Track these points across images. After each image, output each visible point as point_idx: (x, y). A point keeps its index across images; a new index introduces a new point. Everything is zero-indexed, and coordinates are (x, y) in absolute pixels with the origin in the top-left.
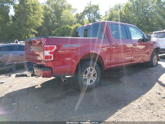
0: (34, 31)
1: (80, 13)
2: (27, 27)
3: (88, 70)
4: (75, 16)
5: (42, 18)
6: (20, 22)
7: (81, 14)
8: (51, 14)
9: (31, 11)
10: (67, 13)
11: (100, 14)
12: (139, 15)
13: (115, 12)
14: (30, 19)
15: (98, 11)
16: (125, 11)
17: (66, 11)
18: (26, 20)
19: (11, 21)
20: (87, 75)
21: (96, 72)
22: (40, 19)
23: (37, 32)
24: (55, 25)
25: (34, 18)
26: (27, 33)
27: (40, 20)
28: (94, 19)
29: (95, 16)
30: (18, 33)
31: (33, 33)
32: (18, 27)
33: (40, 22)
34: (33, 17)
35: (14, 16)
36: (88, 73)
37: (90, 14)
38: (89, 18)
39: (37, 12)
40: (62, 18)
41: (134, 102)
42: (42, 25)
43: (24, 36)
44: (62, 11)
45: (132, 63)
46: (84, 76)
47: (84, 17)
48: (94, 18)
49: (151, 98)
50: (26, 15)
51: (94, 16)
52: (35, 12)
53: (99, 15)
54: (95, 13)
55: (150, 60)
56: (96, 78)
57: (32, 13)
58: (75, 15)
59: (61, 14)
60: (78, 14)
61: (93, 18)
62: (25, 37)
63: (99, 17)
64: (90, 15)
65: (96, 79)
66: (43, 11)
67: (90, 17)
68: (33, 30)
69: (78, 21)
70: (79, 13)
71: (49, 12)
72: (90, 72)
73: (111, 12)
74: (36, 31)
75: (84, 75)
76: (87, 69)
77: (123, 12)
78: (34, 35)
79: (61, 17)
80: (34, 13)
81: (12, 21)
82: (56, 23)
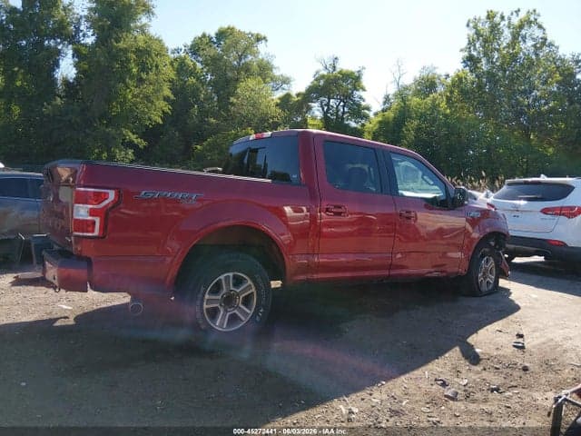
0: (133, 137)
1: (298, 95)
2: (111, 122)
3: (223, 282)
4: (279, 101)
5: (166, 99)
6: (89, 104)
7: (299, 98)
8: (198, 89)
9: (130, 70)
10: (252, 90)
11: (363, 103)
12: (496, 117)
13: (414, 101)
14: (125, 98)
15: (357, 94)
16: (448, 99)
17: (251, 83)
18: (109, 101)
19: (59, 96)
20: (220, 297)
21: (254, 290)
22: (158, 99)
23: (142, 143)
24: (209, 124)
25: (140, 94)
26: (108, 143)
27: (157, 103)
28: (343, 119)
29: (346, 109)
30: (78, 140)
31: (131, 145)
32: (78, 120)
33: (157, 112)
34: (136, 91)
35: (71, 81)
36: (225, 291)
37: (329, 99)
38: (325, 113)
39: (152, 76)
40: (232, 104)
41: (341, 399)
42: (161, 122)
43: (96, 151)
44: (237, 80)
45: (392, 273)
46: (208, 300)
47: (309, 108)
48: (344, 113)
49: (406, 394)
50: (112, 82)
51: (344, 106)
52: (144, 76)
53: (359, 105)
54: (347, 98)
55: (464, 273)
56: (253, 309)
57: (132, 78)
58: (279, 99)
59: (231, 89)
60: (288, 96)
61: (340, 113)
62: (99, 154)
63: (359, 112)
64: (328, 104)
65: (250, 312)
66: (172, 75)
67: (328, 109)
68: (130, 134)
69: (285, 118)
70: (294, 93)
71: (192, 80)
72: (232, 288)
73: (403, 100)
74: (139, 140)
75: (207, 296)
76: (222, 277)
77: (443, 105)
78: (130, 152)
79: (232, 99)
80: (141, 81)
81: (61, 98)
82: (212, 120)
